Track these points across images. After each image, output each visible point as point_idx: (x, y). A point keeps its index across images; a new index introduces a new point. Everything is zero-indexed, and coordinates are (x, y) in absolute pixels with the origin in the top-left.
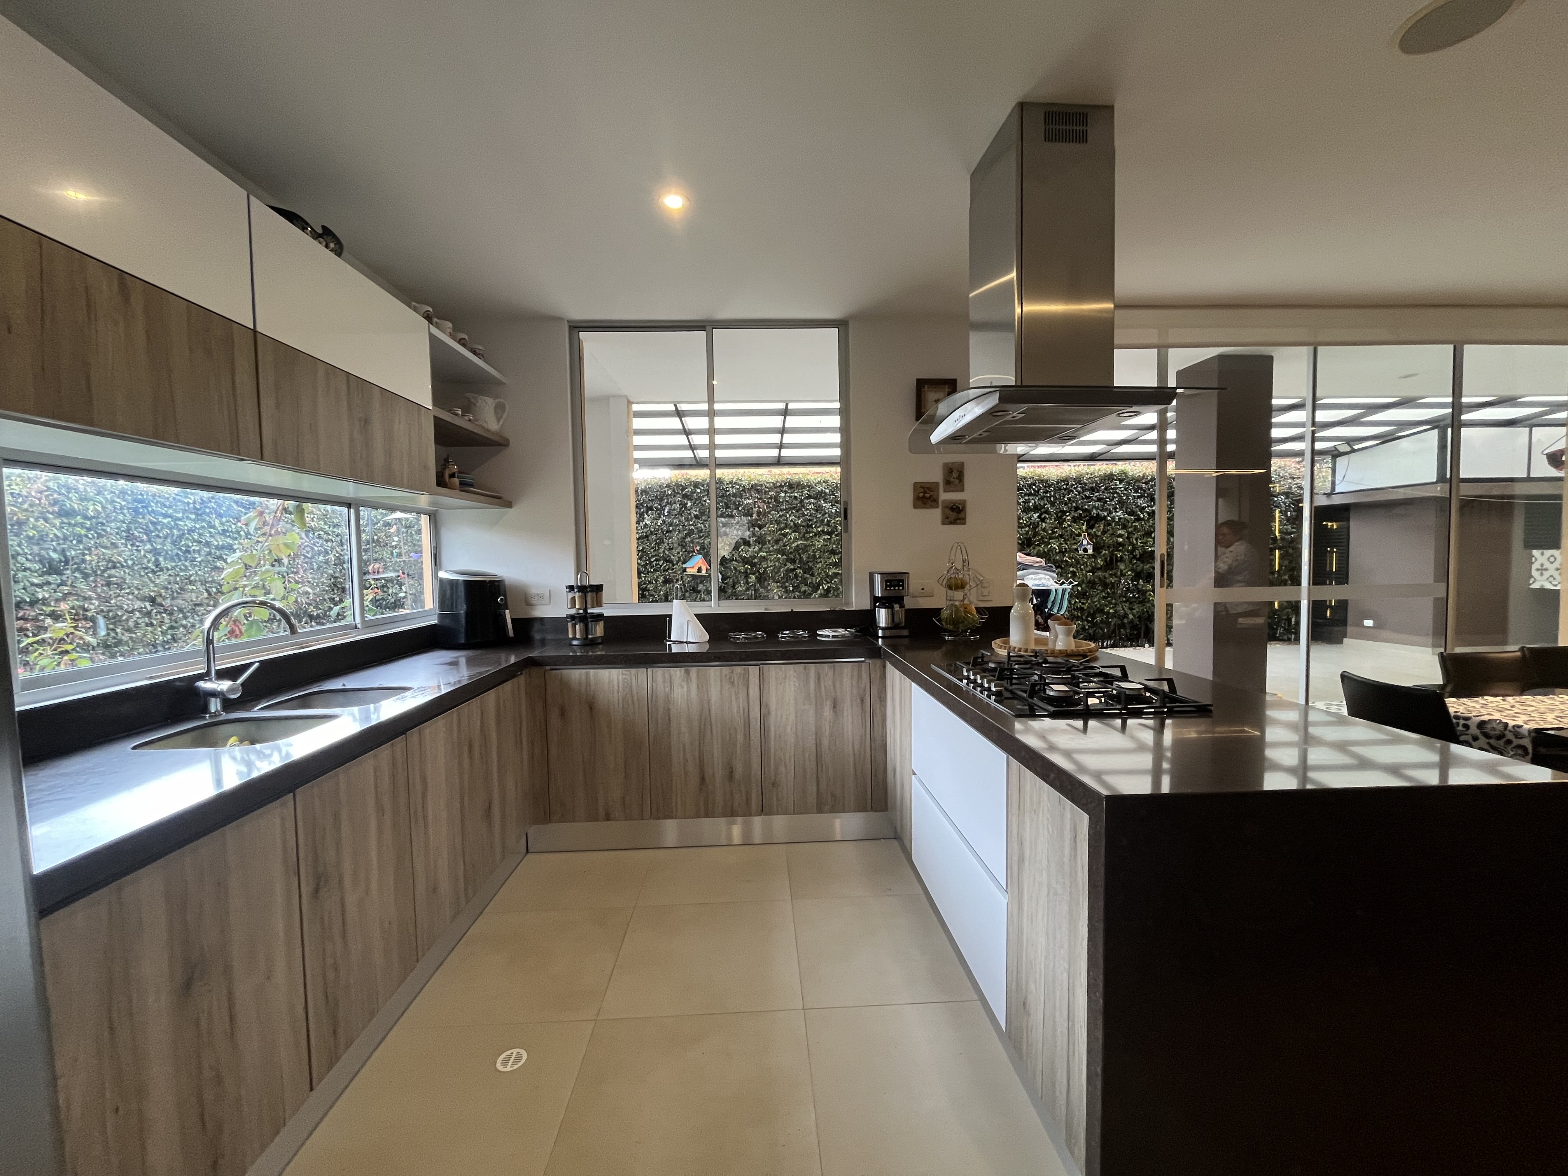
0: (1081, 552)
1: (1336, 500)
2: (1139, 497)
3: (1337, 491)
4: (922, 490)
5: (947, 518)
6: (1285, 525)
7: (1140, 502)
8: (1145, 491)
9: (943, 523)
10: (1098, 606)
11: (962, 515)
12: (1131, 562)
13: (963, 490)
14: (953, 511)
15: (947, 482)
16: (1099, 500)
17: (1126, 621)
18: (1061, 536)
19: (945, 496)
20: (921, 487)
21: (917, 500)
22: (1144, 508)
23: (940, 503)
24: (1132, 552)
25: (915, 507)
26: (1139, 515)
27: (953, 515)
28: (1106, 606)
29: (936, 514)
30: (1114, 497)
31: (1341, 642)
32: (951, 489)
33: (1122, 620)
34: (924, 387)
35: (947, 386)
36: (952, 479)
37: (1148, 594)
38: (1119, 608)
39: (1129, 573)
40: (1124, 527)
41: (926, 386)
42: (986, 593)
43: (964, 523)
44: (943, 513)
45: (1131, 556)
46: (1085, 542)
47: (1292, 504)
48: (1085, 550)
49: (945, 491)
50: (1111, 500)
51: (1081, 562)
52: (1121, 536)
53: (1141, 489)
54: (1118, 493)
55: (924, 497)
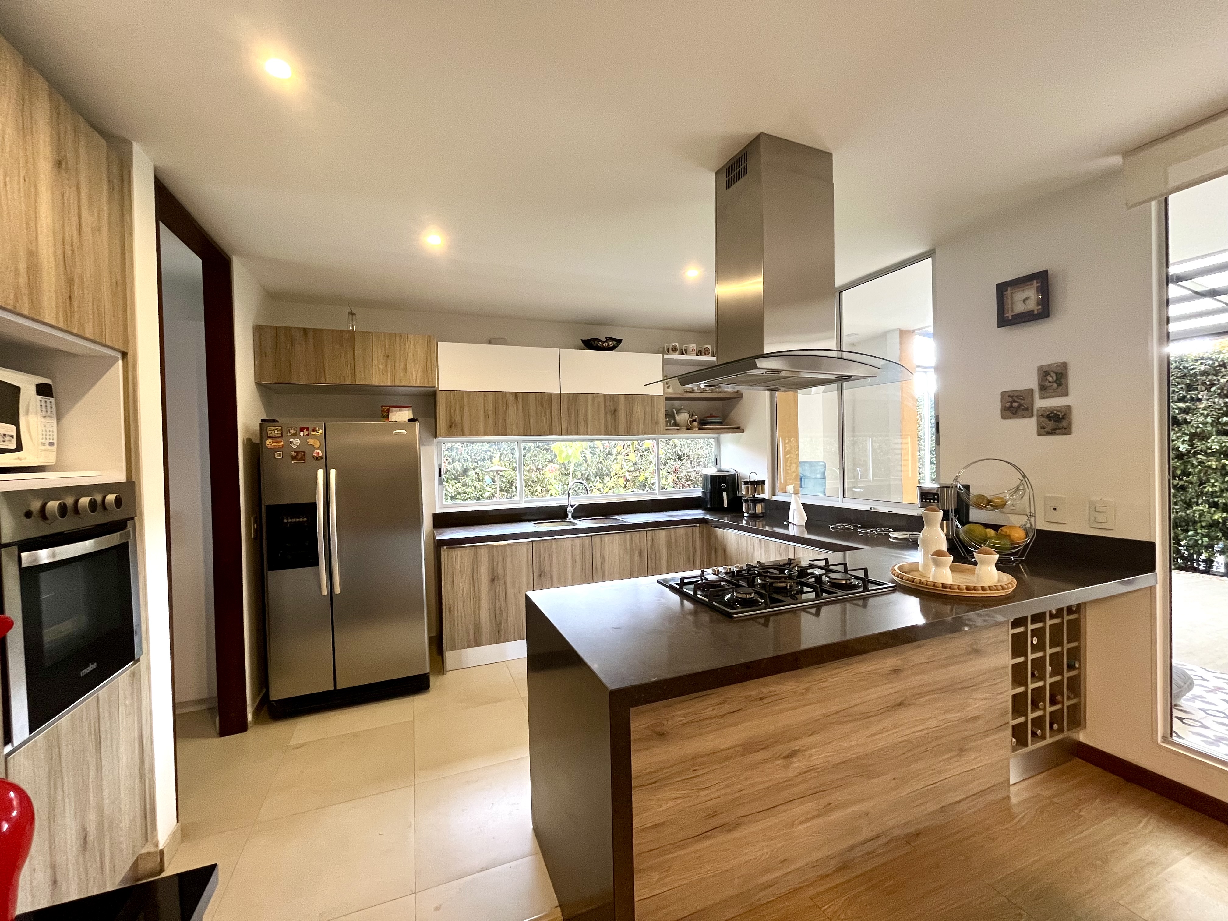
4: (1010, 400)
5: (1043, 428)
9: (1039, 434)
11: (1064, 424)
13: (1066, 394)
14: (1050, 420)
15: (1043, 388)
19: (1041, 403)
20: (1009, 396)
21: (1005, 410)
23: (1035, 412)
25: (1004, 417)
27: (1050, 424)
29: (1030, 424)
32: (1048, 395)
34: (1007, 290)
35: (1035, 281)
36: (1047, 384)
41: (1009, 289)
42: (1100, 518)
43: (1069, 433)
44: (1038, 424)
49: (1042, 398)
55: (1011, 406)
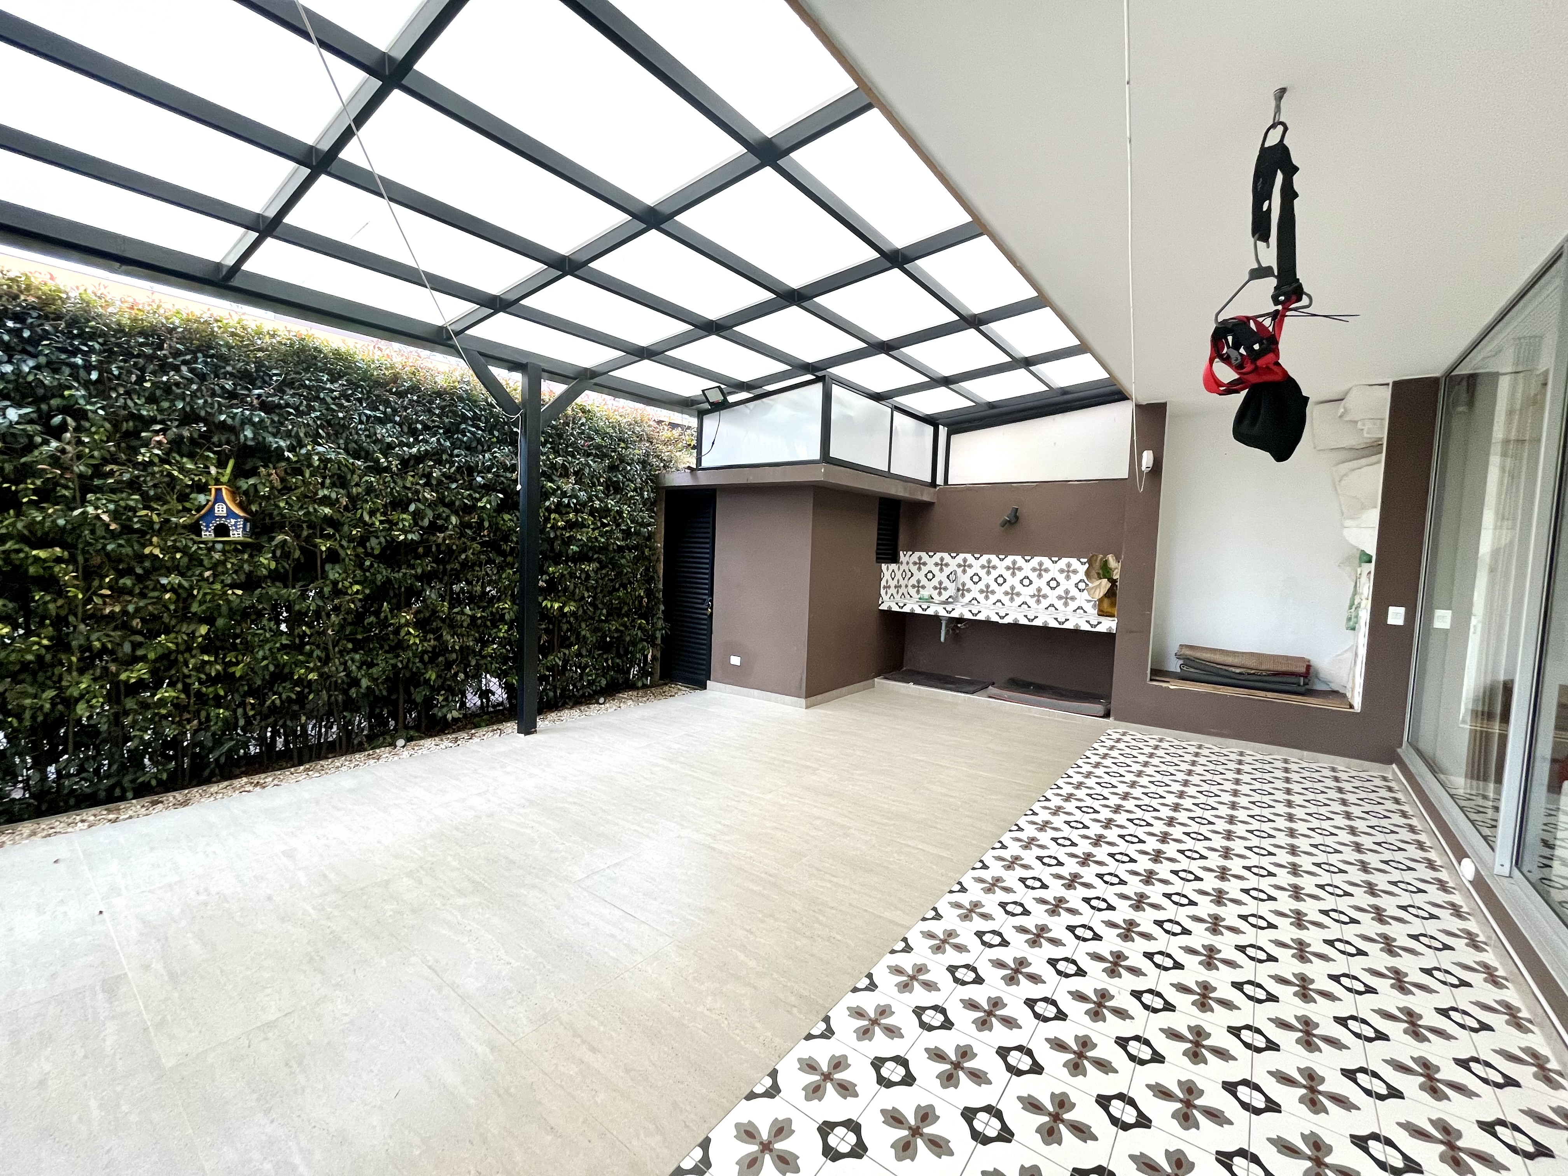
0: (208, 535)
1: (704, 480)
2: (381, 422)
3: (704, 464)
6: (641, 511)
7: (381, 431)
8: (395, 411)
10: (272, 668)
12: (361, 566)
16: (265, 406)
17: (353, 692)
18: (134, 485)
22: (390, 446)
24: (363, 541)
26: (377, 461)
28: (300, 664)
30: (311, 409)
31: (704, 687)
33: (345, 692)
37: (403, 633)
38: (334, 667)
39: (356, 587)
40: (341, 481)
45: (360, 550)
46: (220, 510)
47: (650, 480)
48: (222, 530)
50: (300, 413)
51: (206, 562)
52: (326, 501)
53: (387, 403)
54: (323, 401)
